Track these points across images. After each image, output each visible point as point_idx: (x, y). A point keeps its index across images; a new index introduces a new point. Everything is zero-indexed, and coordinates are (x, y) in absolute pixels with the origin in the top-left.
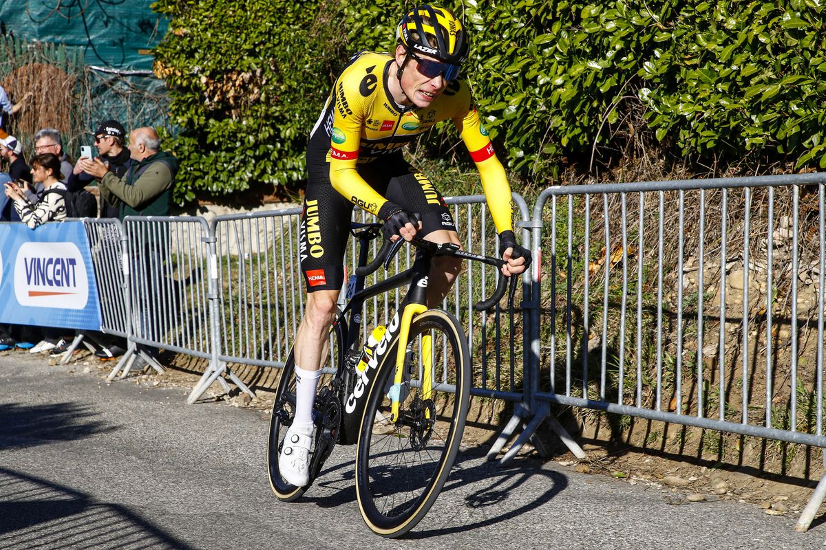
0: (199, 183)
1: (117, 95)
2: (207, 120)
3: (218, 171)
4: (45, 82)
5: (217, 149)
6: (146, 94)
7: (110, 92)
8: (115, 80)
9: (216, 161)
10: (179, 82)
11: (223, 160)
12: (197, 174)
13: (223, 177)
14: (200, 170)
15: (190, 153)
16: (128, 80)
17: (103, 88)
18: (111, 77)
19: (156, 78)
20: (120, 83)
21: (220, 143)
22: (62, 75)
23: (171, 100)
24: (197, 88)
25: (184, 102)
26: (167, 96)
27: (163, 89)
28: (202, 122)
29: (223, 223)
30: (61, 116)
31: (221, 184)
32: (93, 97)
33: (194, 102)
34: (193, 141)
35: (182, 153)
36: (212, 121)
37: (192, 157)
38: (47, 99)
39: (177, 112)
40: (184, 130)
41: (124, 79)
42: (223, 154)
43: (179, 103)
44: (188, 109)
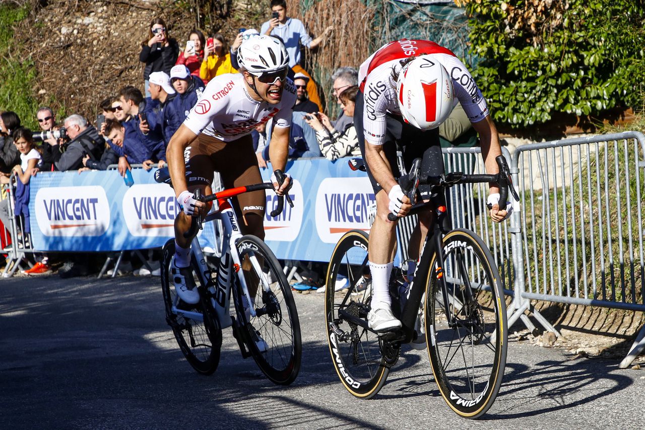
0: (499, 115)
1: (416, 26)
2: (507, 48)
3: (518, 102)
4: (344, 15)
5: (517, 78)
6: (445, 24)
7: (408, 23)
8: (414, 10)
9: (516, 92)
10: (479, 10)
11: (523, 90)
12: (497, 105)
13: (524, 107)
14: (499, 101)
15: (490, 84)
16: (427, 10)
17: (403, 19)
18: (410, 8)
19: (455, 7)
20: (418, 14)
21: (520, 72)
22: (361, 7)
23: (471, 29)
24: (497, 16)
25: (484, 30)
26: (466, 25)
27: (462, 18)
28: (502, 51)
29: (526, 153)
30: (360, 49)
31: (522, 116)
32: (391, 28)
33: (494, 30)
34: (493, 71)
35: (481, 85)
36: (512, 50)
37: (492, 88)
38: (347, 32)
39: (476, 42)
40: (483, 59)
41: (424, 9)
42: (524, 84)
43: (478, 32)
44: (488, 37)
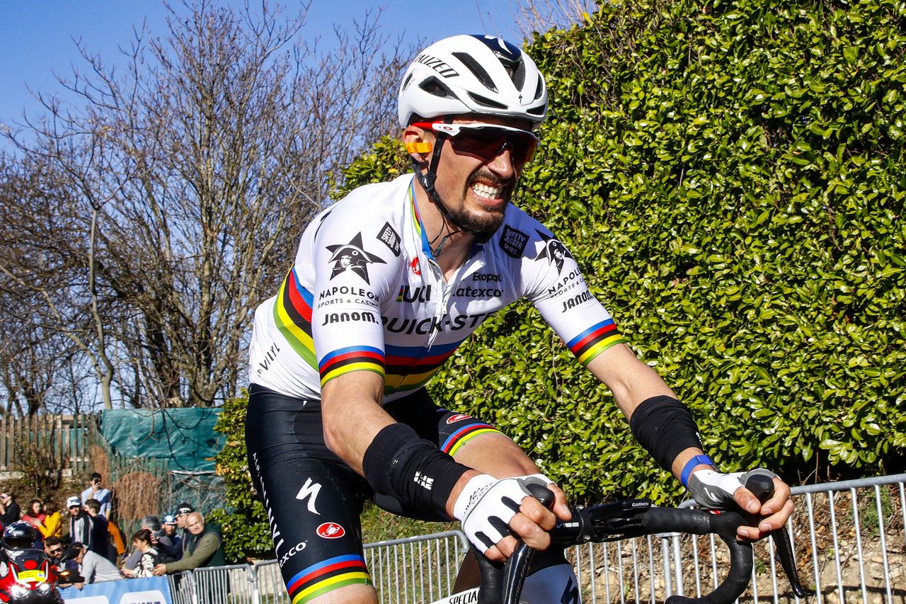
0: (247, 545)
1: (190, 489)
2: (252, 501)
3: (260, 536)
4: (141, 484)
5: (259, 521)
6: (210, 487)
7: (185, 487)
8: (189, 479)
9: (259, 529)
10: (233, 477)
11: (263, 528)
12: (246, 539)
13: (264, 539)
14: (247, 536)
15: (241, 525)
16: (198, 478)
17: (181, 485)
18: (186, 477)
19: (217, 476)
20: (192, 481)
21: (261, 516)
22: (153, 478)
23: (227, 490)
24: (245, 481)
25: (236, 490)
26: (225, 487)
27: (222, 483)
28: (249, 503)
29: (263, 567)
30: (152, 505)
31: (263, 545)
32: (173, 491)
33: (244, 490)
34: (243, 517)
35: (235, 525)
36: (255, 502)
37: (242, 527)
38: (142, 495)
39: (231, 498)
40: (236, 509)
41: (196, 478)
42: (264, 524)
43: (233, 491)
44: (239, 494)
